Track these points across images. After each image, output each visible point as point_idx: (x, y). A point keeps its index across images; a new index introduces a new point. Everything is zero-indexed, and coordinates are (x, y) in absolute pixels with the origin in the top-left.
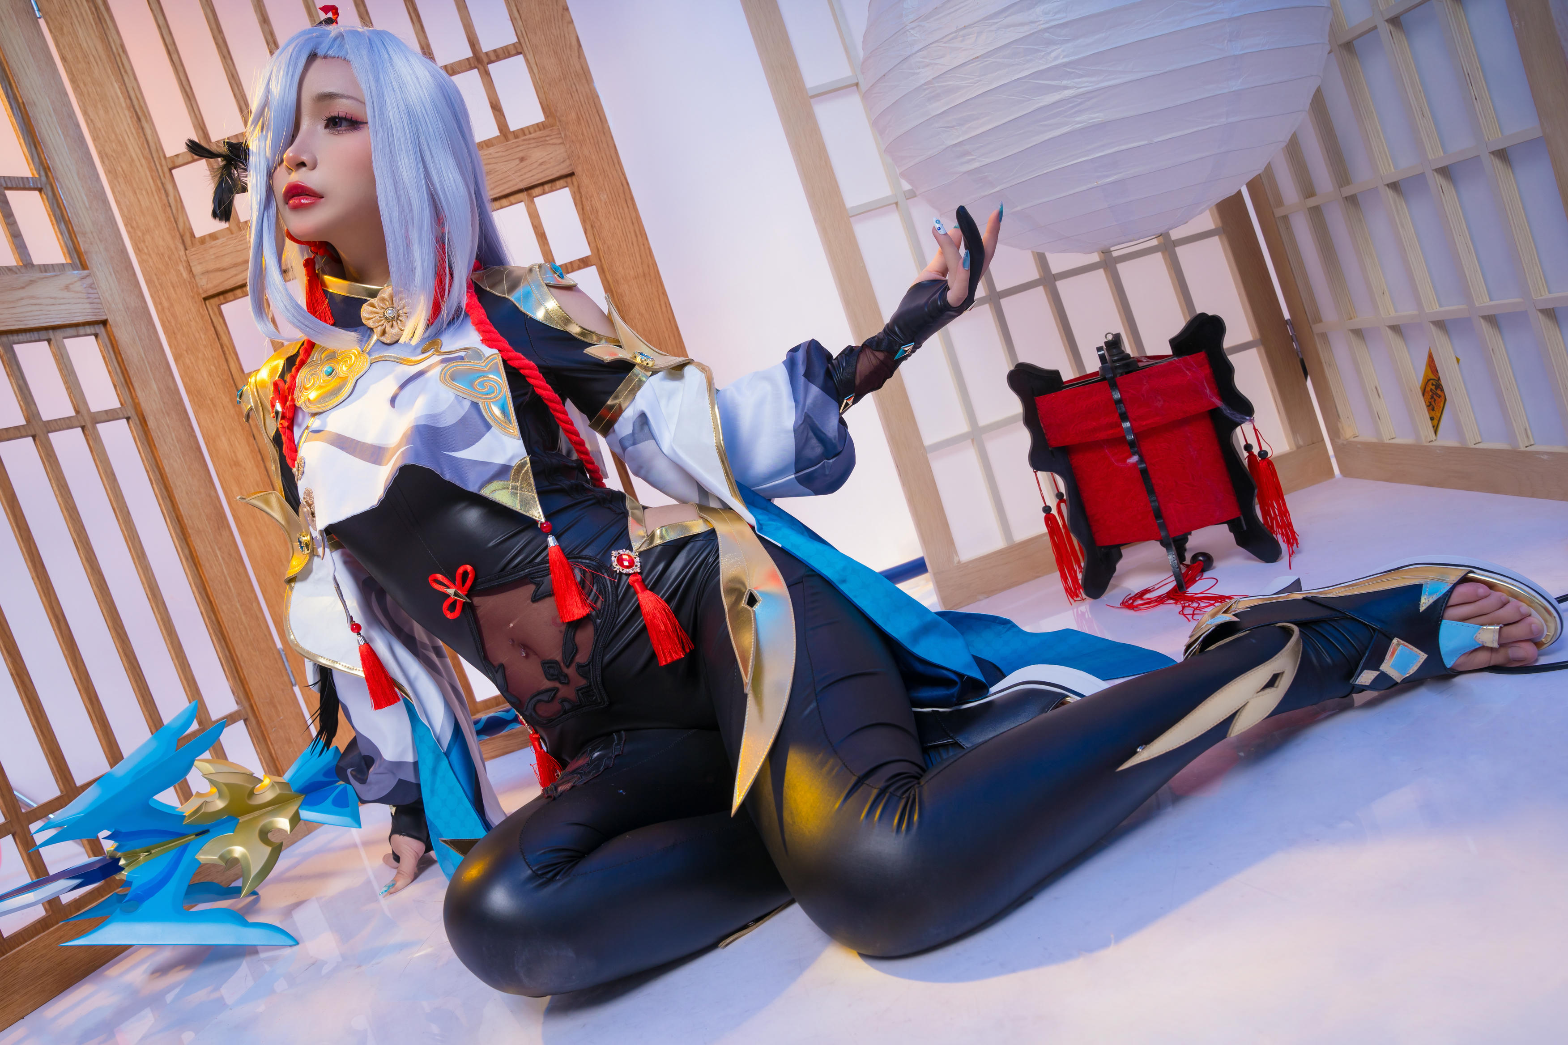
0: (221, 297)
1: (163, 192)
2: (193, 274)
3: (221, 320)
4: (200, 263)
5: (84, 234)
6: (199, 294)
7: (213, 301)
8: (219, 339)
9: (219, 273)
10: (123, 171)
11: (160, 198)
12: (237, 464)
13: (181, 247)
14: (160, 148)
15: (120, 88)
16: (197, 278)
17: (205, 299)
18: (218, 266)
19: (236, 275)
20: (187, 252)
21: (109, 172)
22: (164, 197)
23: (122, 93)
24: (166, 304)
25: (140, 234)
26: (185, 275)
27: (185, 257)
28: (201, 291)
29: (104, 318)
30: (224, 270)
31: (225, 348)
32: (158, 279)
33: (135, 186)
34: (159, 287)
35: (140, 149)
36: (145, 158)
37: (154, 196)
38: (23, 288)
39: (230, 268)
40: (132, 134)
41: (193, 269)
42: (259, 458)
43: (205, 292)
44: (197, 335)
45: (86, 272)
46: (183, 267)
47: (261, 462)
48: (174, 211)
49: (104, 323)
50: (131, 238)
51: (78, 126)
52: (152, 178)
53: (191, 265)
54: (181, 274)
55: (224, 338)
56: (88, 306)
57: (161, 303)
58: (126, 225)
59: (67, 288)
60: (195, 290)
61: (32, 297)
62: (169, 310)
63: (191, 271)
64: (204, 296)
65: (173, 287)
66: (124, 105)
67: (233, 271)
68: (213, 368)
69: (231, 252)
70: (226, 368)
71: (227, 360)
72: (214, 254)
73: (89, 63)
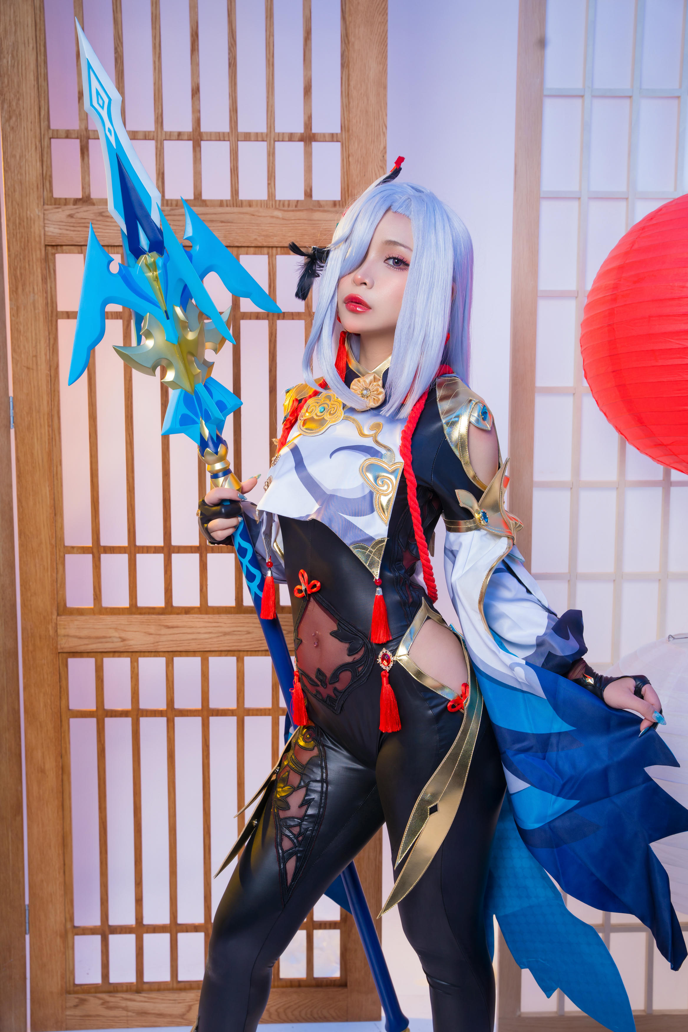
0: (71, 654)
1: (55, 571)
2: (57, 634)
3: (66, 669)
4: (65, 628)
6: (57, 648)
7: (65, 655)
8: (60, 682)
9: (76, 639)
10: (32, 548)
11: (52, 575)
12: (43, 771)
13: (55, 613)
14: (62, 539)
15: (49, 491)
16: (59, 638)
17: (59, 653)
18: (77, 634)
19: (87, 644)
20: (58, 618)
21: (21, 545)
22: (55, 575)
23: (50, 495)
24: (31, 648)
25: (29, 595)
26: (51, 632)
27: (55, 621)
28: (59, 647)
30: (80, 638)
31: (62, 690)
33: (37, 561)
35: (49, 537)
36: (51, 544)
37: (48, 572)
39: (85, 638)
40: (47, 525)
41: (59, 630)
42: (60, 772)
43: (62, 648)
44: (46, 676)
46: (52, 627)
47: (61, 776)
48: (59, 585)
50: (22, 595)
51: (11, 509)
52: (51, 560)
53: (58, 627)
54: (49, 631)
55: (64, 682)
57: (27, 646)
58: (21, 586)
60: (55, 645)
62: (32, 653)
63: (57, 631)
64: (59, 651)
65: (40, 638)
67: (86, 641)
68: (49, 701)
69: (89, 628)
71: (60, 698)
72: (77, 625)
73: (34, 468)
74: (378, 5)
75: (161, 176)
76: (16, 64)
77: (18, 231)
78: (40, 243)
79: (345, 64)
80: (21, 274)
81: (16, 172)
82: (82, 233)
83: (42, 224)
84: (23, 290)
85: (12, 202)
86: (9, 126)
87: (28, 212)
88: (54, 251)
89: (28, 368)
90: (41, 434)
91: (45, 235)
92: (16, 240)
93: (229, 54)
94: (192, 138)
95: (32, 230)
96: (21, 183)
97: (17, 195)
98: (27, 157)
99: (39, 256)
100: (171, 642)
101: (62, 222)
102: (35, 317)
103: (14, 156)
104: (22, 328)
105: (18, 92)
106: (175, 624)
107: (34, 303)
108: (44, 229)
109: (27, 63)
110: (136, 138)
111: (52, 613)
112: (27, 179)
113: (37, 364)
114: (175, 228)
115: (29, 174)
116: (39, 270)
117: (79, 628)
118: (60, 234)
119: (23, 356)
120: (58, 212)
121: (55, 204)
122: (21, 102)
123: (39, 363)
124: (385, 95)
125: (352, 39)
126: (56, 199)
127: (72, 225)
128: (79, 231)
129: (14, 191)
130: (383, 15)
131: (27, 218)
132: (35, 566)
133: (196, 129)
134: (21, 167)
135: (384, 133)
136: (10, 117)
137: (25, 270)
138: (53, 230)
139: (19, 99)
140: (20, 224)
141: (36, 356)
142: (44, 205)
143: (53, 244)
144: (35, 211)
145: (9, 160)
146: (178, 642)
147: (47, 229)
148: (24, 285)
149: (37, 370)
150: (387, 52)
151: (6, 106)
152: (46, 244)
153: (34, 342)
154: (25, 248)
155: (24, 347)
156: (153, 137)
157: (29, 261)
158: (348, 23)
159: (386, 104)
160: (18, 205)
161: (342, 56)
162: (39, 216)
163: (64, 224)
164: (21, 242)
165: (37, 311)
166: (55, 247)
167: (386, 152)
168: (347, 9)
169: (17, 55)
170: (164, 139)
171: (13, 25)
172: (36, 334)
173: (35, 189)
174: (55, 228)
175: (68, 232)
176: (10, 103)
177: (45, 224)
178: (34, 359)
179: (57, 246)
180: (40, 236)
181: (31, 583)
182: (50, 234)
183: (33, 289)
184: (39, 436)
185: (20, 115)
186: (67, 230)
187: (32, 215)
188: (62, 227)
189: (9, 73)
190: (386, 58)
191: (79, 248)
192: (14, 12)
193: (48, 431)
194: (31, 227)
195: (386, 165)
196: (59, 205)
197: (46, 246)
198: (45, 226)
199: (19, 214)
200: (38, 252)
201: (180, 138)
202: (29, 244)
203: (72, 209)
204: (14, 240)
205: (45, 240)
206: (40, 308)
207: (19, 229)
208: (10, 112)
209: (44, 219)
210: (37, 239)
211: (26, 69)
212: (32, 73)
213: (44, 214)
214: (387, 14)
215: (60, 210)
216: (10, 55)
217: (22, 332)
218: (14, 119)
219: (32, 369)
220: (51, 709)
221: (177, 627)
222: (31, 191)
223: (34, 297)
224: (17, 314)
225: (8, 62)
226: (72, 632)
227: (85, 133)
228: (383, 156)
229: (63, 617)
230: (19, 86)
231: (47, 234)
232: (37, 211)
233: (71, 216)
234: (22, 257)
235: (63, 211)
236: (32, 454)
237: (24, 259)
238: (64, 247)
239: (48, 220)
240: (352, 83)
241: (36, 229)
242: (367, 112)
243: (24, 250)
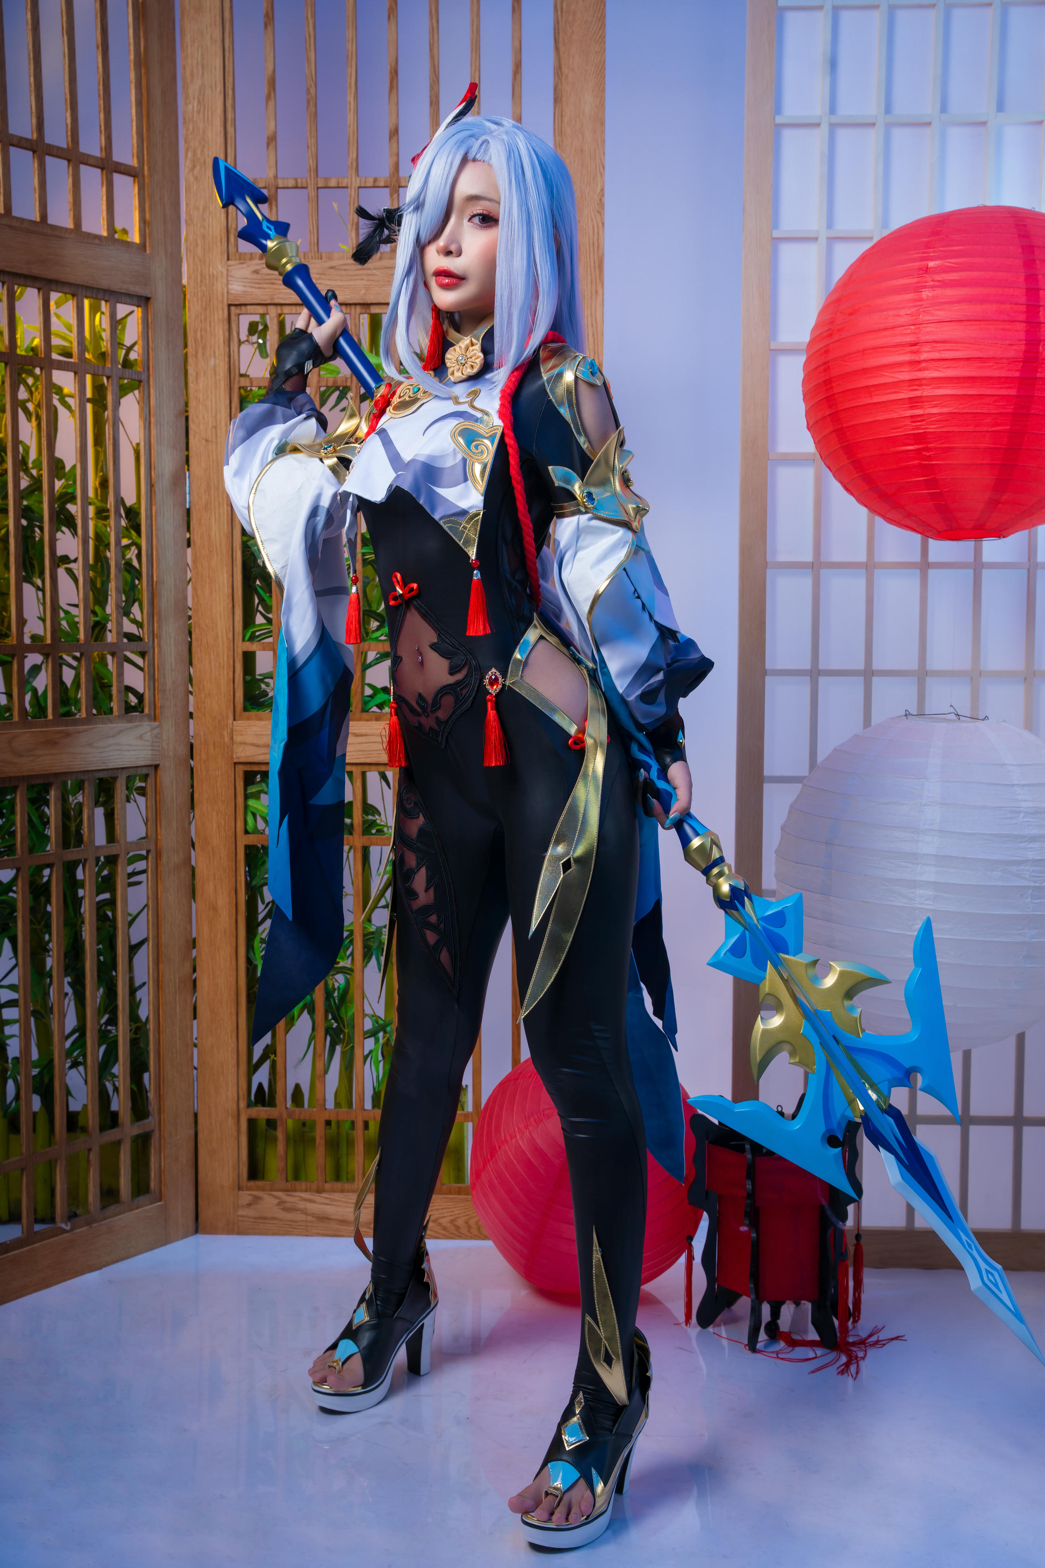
1: (232, 669)
2: (233, 741)
4: (241, 735)
5: (165, 691)
6: (232, 758)
7: (241, 766)
9: (254, 748)
10: (207, 642)
11: (228, 673)
13: (231, 717)
16: (235, 746)
17: (235, 763)
18: (255, 742)
20: (235, 722)
22: (231, 674)
23: (228, 582)
24: (204, 756)
25: (203, 696)
26: (227, 739)
27: (231, 726)
28: (235, 756)
29: (158, 762)
30: (258, 746)
32: (204, 735)
33: (212, 657)
34: (203, 741)
36: (228, 638)
37: (224, 670)
38: (114, 736)
39: (264, 747)
40: (224, 616)
41: (234, 737)
43: (238, 758)
44: (219, 789)
45: (157, 723)
46: (228, 732)
49: (156, 767)
52: (228, 656)
53: (234, 733)
54: (224, 738)
55: (239, 799)
56: (150, 752)
59: (141, 737)
60: (230, 754)
61: (118, 744)
62: (204, 762)
63: (232, 738)
64: (235, 761)
65: (214, 746)
66: (226, 592)
68: (222, 818)
70: (233, 826)
71: (235, 815)
72: (255, 731)
74: (595, 33)
75: (354, 227)
76: (202, 110)
77: (199, 289)
78: (223, 302)
79: (557, 100)
80: (201, 336)
81: (199, 225)
82: (268, 290)
83: (225, 281)
84: (203, 354)
85: (194, 258)
86: (193, 175)
87: (211, 269)
88: (238, 311)
89: (207, 440)
90: (220, 514)
91: (228, 292)
92: (197, 300)
93: (430, 91)
94: (389, 185)
95: (214, 288)
96: (204, 237)
97: (199, 251)
98: (211, 208)
99: (221, 317)
100: (360, 753)
101: (246, 278)
102: (216, 384)
103: (197, 208)
104: (201, 396)
105: (203, 139)
106: (364, 731)
107: (214, 368)
108: (227, 286)
109: (214, 108)
110: (328, 185)
111: (227, 717)
112: (210, 233)
113: (216, 436)
114: (369, 283)
115: (213, 227)
116: (221, 332)
117: (257, 735)
118: (244, 292)
119: (201, 427)
120: (242, 268)
121: (240, 259)
122: (206, 150)
123: (219, 435)
124: (603, 132)
125: (565, 70)
126: (241, 254)
127: (257, 281)
128: (264, 288)
129: (197, 245)
130: (600, 44)
131: (209, 275)
132: (210, 663)
133: (394, 174)
134: (204, 220)
135: (601, 174)
136: (194, 167)
137: (206, 332)
138: (237, 288)
139: (204, 147)
140: (201, 281)
141: (215, 427)
142: (228, 259)
143: (237, 303)
144: (218, 266)
145: (191, 212)
146: (367, 753)
147: (230, 287)
148: (204, 348)
149: (217, 443)
150: (604, 84)
151: (190, 154)
152: (230, 303)
153: (214, 412)
154: (206, 308)
155: (204, 418)
156: (347, 183)
157: (210, 322)
158: (561, 53)
159: (604, 141)
160: (200, 261)
161: (555, 89)
162: (222, 273)
163: (249, 281)
164: (202, 301)
165: (217, 377)
166: (239, 307)
167: (603, 195)
168: (561, 39)
169: (203, 100)
170: (358, 185)
171: (200, 68)
172: (216, 402)
173: (219, 244)
174: (238, 285)
175: (253, 290)
176: (194, 151)
177: (228, 281)
178: (214, 430)
179: (241, 305)
180: (223, 295)
181: (205, 683)
182: (233, 292)
183: (215, 352)
184: (217, 516)
185: (205, 163)
186: (252, 287)
187: (215, 272)
188: (246, 284)
189: (195, 119)
190: (603, 90)
191: (265, 307)
192: (202, 55)
193: (227, 511)
194: (213, 285)
195: (603, 209)
196: (244, 260)
197: (229, 305)
198: (228, 284)
199: (201, 271)
200: (221, 312)
201: (376, 185)
202: (211, 303)
203: (257, 265)
204: (195, 299)
205: (228, 299)
206: (222, 374)
207: (201, 287)
208: (194, 160)
209: (227, 275)
210: (220, 298)
211: (212, 114)
212: (218, 119)
213: (228, 270)
214: (605, 43)
215: (245, 265)
216: (196, 100)
217: (201, 400)
218: (198, 168)
219: (212, 442)
220: (225, 831)
221: (366, 735)
222: (215, 246)
223: (215, 362)
224: (197, 380)
225: (193, 107)
226: (250, 739)
227: (273, 182)
228: (601, 200)
229: (239, 722)
230: (204, 132)
231: (230, 291)
232: (220, 267)
233: (256, 272)
234: (203, 318)
235: (248, 266)
236: (210, 536)
237: (205, 320)
238: (249, 307)
239: (231, 276)
240: (566, 120)
241: (219, 287)
242: (582, 151)
243: (205, 309)
